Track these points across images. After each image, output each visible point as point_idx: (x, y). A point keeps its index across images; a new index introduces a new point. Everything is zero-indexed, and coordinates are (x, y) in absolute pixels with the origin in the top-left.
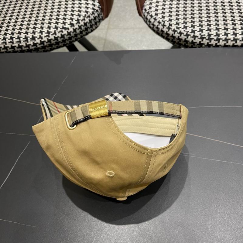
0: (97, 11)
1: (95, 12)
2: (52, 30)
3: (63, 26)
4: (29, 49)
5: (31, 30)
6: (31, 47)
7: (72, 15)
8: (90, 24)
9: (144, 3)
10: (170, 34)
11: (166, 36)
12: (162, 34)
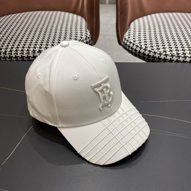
0: (89, 38)
1: (87, 39)
7: (70, 38)
9: (124, 34)
10: (146, 53)
11: (142, 56)
12: (139, 55)
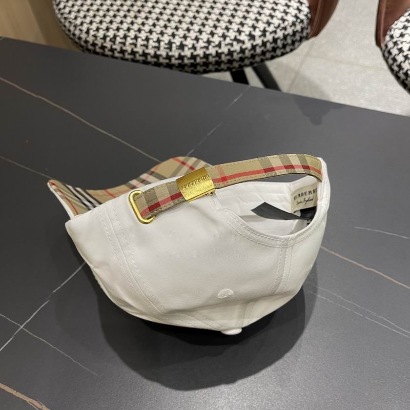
1: (297, 23)
2: (216, 39)
3: (236, 36)
4: (170, 63)
5: (181, 33)
6: (173, 61)
7: (257, 20)
8: (282, 42)
9: (393, 23)
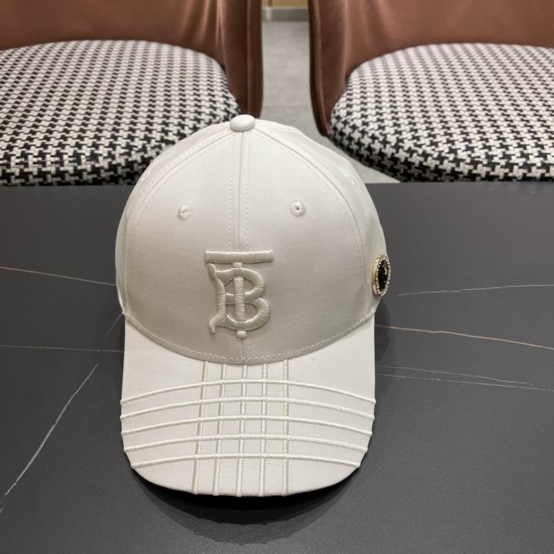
2: (138, 143)
3: (162, 137)
4: (81, 180)
5: (88, 142)
6: (85, 177)
7: (182, 118)
9: (334, 105)
10: (400, 157)
11: (389, 166)
12: (379, 161)
